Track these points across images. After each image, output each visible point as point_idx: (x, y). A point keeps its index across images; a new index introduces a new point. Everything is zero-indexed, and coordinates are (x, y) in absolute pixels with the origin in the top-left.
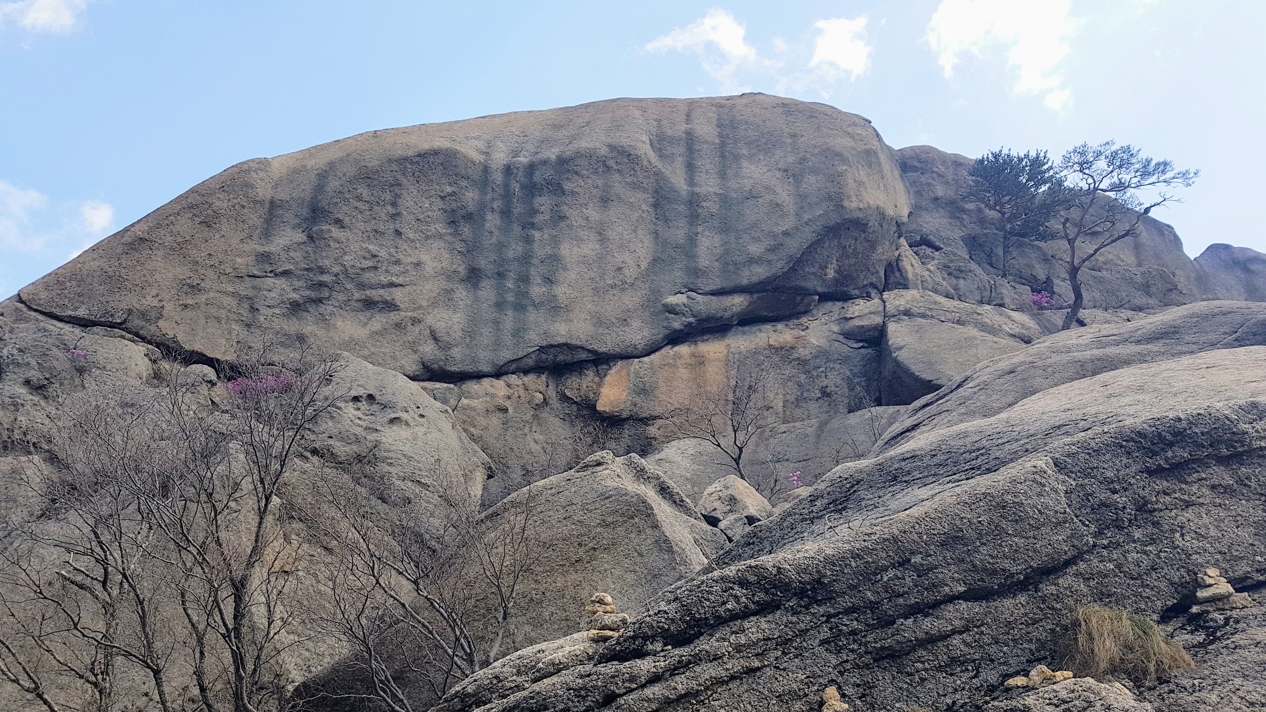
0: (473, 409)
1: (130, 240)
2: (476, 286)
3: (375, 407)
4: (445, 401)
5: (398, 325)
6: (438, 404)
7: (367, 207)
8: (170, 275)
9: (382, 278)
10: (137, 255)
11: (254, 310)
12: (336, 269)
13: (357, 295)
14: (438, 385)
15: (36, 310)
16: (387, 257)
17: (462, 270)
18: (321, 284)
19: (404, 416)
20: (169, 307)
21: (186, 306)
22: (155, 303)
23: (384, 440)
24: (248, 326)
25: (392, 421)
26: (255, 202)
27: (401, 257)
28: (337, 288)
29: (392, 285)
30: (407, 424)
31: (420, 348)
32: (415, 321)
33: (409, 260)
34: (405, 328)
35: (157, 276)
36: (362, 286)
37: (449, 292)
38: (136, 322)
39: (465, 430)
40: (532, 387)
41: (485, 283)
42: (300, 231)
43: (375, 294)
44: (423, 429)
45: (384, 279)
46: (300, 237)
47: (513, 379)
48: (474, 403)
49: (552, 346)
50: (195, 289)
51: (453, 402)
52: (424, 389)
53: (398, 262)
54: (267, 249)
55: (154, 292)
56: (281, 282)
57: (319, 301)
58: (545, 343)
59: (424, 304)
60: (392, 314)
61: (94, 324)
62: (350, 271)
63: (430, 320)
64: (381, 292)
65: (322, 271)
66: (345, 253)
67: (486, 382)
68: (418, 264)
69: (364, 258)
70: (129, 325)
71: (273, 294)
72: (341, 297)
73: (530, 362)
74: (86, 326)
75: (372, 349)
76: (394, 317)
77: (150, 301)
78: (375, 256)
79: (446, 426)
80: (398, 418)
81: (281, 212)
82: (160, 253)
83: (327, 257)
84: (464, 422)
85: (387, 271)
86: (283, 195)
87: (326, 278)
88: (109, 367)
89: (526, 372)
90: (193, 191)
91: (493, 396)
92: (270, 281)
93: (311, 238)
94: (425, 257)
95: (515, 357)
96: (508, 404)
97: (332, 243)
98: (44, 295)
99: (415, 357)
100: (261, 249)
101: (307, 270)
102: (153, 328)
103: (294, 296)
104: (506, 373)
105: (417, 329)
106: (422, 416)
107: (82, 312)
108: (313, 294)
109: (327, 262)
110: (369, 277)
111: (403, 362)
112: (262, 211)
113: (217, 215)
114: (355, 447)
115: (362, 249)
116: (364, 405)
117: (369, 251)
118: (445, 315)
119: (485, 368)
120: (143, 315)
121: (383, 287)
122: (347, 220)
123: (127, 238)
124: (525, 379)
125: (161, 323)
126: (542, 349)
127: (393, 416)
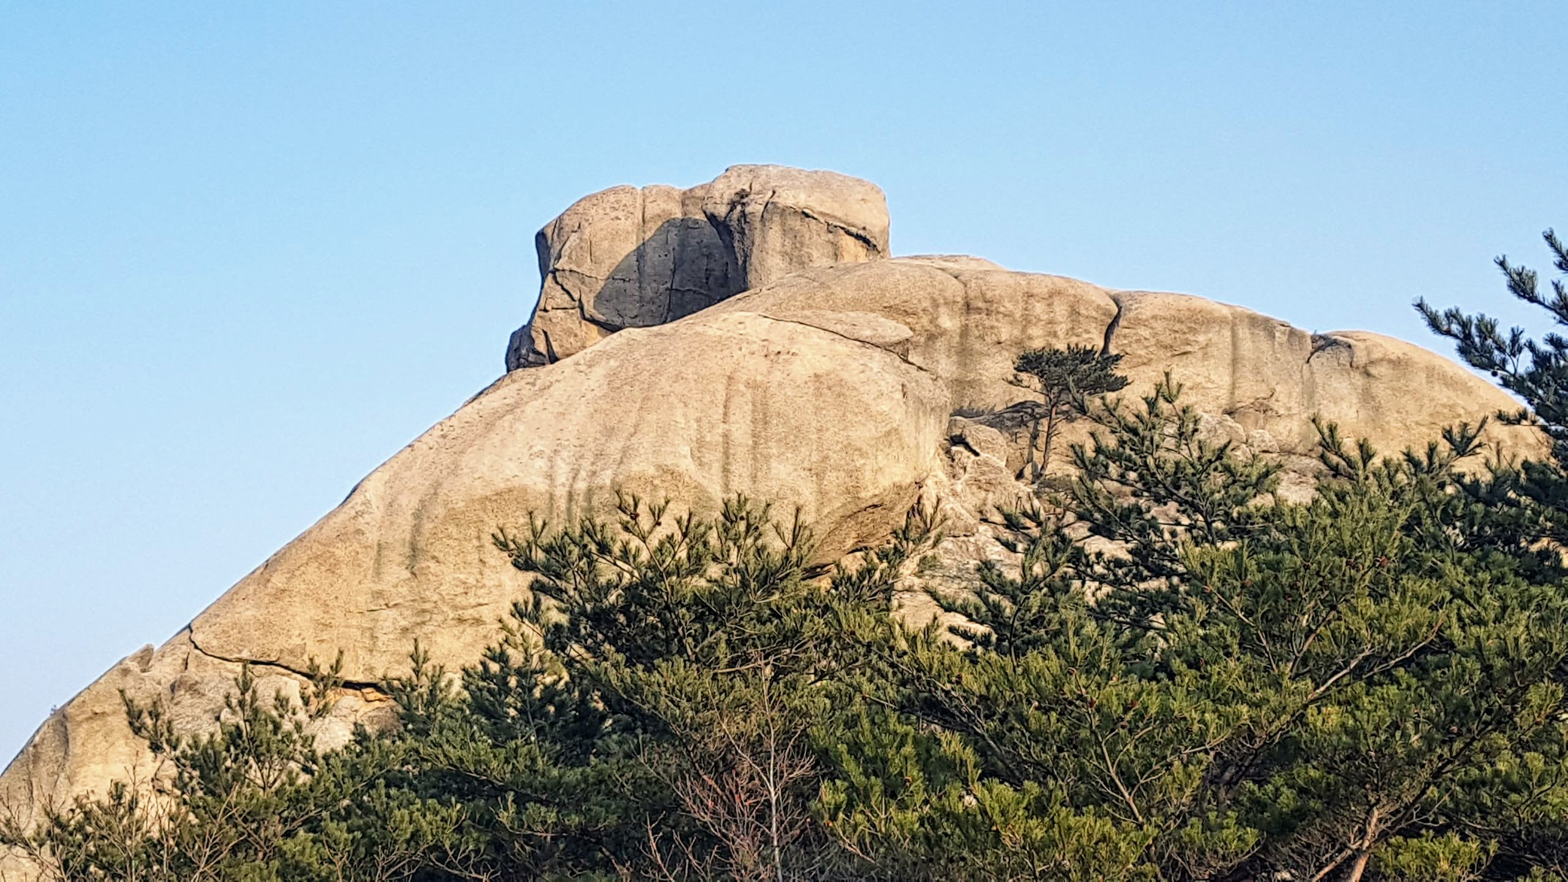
7: (456, 543)
8: (307, 617)
9: (471, 600)
10: (281, 603)
11: (373, 637)
12: (436, 597)
13: (452, 616)
15: (211, 656)
16: (475, 583)
18: (424, 611)
20: (309, 643)
21: (322, 641)
22: (300, 642)
24: (371, 651)
26: (366, 547)
27: (485, 581)
28: (436, 611)
29: (480, 605)
33: (492, 583)
35: (298, 618)
36: (455, 608)
38: (287, 659)
42: (405, 569)
43: (468, 614)
45: (473, 601)
46: (406, 574)
50: (327, 626)
53: (484, 586)
54: (380, 587)
55: (297, 632)
56: (393, 613)
57: (423, 625)
59: (505, 617)
61: (255, 662)
62: (446, 597)
64: (471, 611)
65: (424, 600)
66: (441, 584)
68: (499, 586)
69: (457, 586)
70: (282, 662)
71: (388, 624)
72: (440, 618)
77: (297, 641)
78: (465, 583)
81: (387, 553)
82: (298, 600)
83: (428, 589)
85: (475, 594)
86: (388, 538)
87: (427, 606)
92: (385, 613)
93: (413, 574)
97: (430, 577)
98: (215, 643)
100: (375, 587)
101: (413, 601)
102: (299, 661)
103: (403, 623)
108: (419, 620)
109: (427, 593)
110: (461, 600)
112: (372, 554)
115: (454, 578)
117: (460, 580)
120: (291, 652)
121: (473, 607)
122: (441, 556)
123: (271, 590)
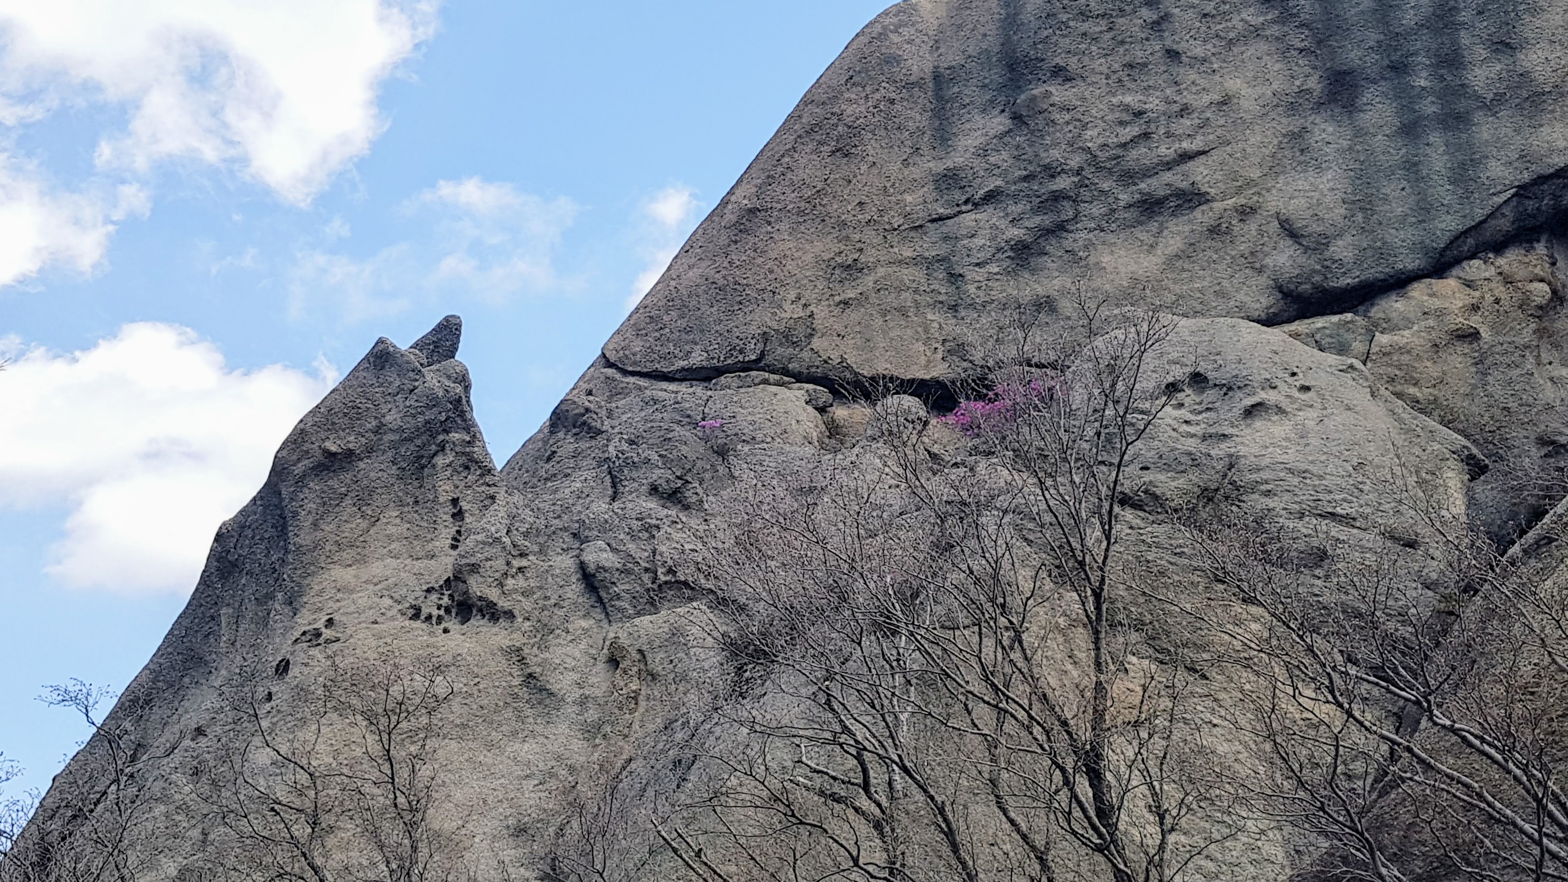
0: (1402, 350)
1: (733, 218)
2: (1351, 107)
3: (1211, 395)
4: (1342, 349)
5: (1214, 231)
6: (1332, 359)
7: (1103, 24)
8: (809, 258)
9: (1163, 150)
10: (751, 240)
11: (954, 278)
12: (1075, 161)
13: (1124, 198)
14: (1320, 322)
15: (633, 374)
16: (1162, 107)
17: (1314, 83)
18: (1057, 197)
19: (1270, 397)
20: (821, 312)
21: (846, 303)
22: (800, 313)
23: (1243, 450)
24: (954, 308)
25: (1250, 412)
26: (909, 86)
27: (1188, 98)
28: (1085, 194)
29: (1186, 157)
30: (1280, 410)
31: (1268, 261)
32: (1245, 212)
33: (1206, 99)
34: (1229, 230)
35: (790, 266)
36: (1128, 177)
37: (1297, 137)
38: (779, 352)
39: (1399, 395)
40: (1521, 273)
41: (1369, 95)
42: (996, 112)
43: (1157, 185)
44: (1313, 414)
45: (1166, 151)
46: (999, 122)
47: (1475, 268)
48: (1404, 337)
49: (1542, 179)
50: (853, 269)
51: (1358, 346)
52: (1296, 336)
53: (1185, 111)
54: (950, 164)
55: (792, 295)
56: (988, 216)
57: (1060, 228)
58: (1526, 177)
59: (1255, 174)
60: (1197, 213)
61: (719, 372)
62: (1102, 155)
63: (1274, 202)
64: (1167, 177)
65: (1051, 171)
66: (1085, 127)
67: (1418, 291)
68: (1225, 102)
69: (1122, 123)
70: (769, 359)
71: (978, 241)
72: (1097, 209)
73: (1504, 224)
74: (708, 379)
75: (1177, 289)
76: (1202, 216)
77: (791, 311)
78: (1139, 114)
79: (1360, 396)
80: (1260, 404)
81: (956, 89)
82: (784, 226)
83: (1055, 144)
84: (1391, 380)
85: (1168, 135)
86: (951, 57)
87: (1063, 183)
88: (759, 436)
89: (1499, 247)
90: (806, 101)
91: (1440, 314)
92: (968, 219)
93: (1017, 118)
94: (1234, 84)
95: (1470, 223)
96: (1475, 321)
97: (1056, 116)
98: (637, 346)
99: (1263, 280)
100: (939, 167)
101: (1025, 179)
102: (806, 355)
103: (1016, 233)
104: (1458, 261)
105: (1252, 226)
106: (1305, 389)
107: (697, 358)
108: (1046, 220)
109: (1055, 153)
110: (1140, 155)
111: (1241, 296)
112: (924, 98)
113: (854, 130)
114: (1194, 476)
115: (1112, 108)
116: (1188, 396)
117: (1126, 108)
118: (1301, 184)
119: (1409, 262)
120: (787, 337)
121: (1169, 166)
122: (1073, 63)
123: (730, 217)
124: (1501, 261)
125: (816, 343)
126: (1523, 191)
127: (1249, 401)
